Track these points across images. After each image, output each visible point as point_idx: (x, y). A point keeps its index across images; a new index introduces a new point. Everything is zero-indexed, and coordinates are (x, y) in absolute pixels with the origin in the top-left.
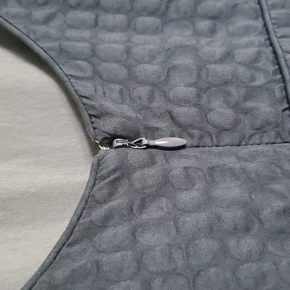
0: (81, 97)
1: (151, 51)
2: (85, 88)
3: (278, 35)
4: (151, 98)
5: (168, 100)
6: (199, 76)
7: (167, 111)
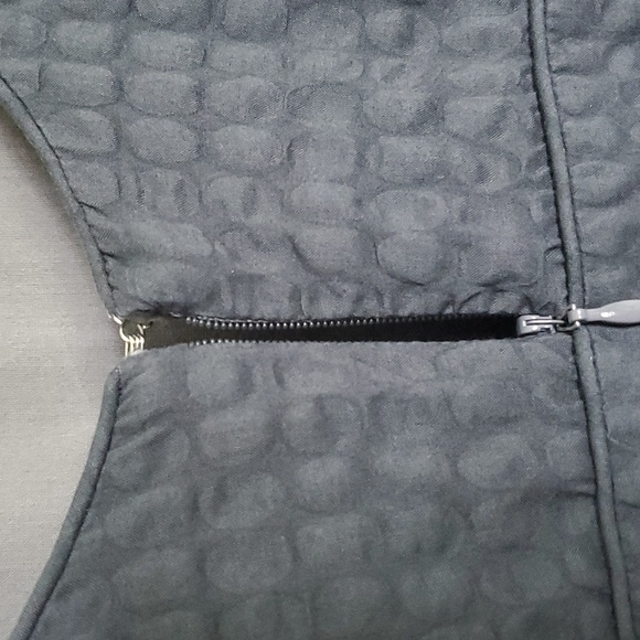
0: (85, 208)
1: (254, 94)
2: (94, 182)
3: (555, 64)
4: (250, 205)
5: (287, 209)
6: (361, 162)
7: (285, 235)
